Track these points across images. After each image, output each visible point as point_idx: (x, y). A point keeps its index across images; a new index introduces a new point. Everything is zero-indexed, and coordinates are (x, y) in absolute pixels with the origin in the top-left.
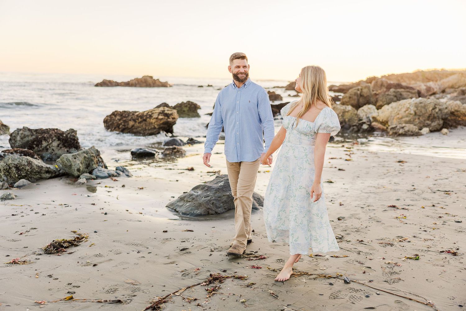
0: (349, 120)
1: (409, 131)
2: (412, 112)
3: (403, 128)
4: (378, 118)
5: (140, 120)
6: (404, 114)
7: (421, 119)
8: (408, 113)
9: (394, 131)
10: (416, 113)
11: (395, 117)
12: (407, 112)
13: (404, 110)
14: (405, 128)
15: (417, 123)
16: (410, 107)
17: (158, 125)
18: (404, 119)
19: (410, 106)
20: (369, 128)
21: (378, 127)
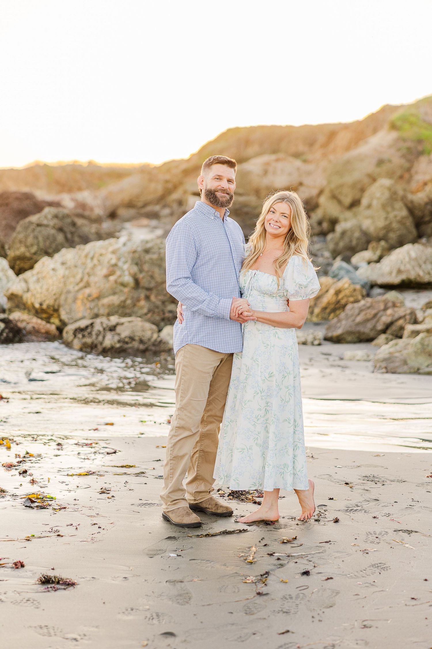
1: (132, 339)
2: (128, 279)
3: (113, 329)
4: (28, 298)
6: (106, 286)
7: (153, 298)
8: (116, 282)
9: (88, 340)
10: (137, 283)
11: (80, 296)
12: (112, 278)
13: (105, 271)
14: (119, 329)
15: (145, 310)
16: (120, 264)
18: (105, 301)
19: (119, 259)
20: (7, 331)
21: (34, 328)
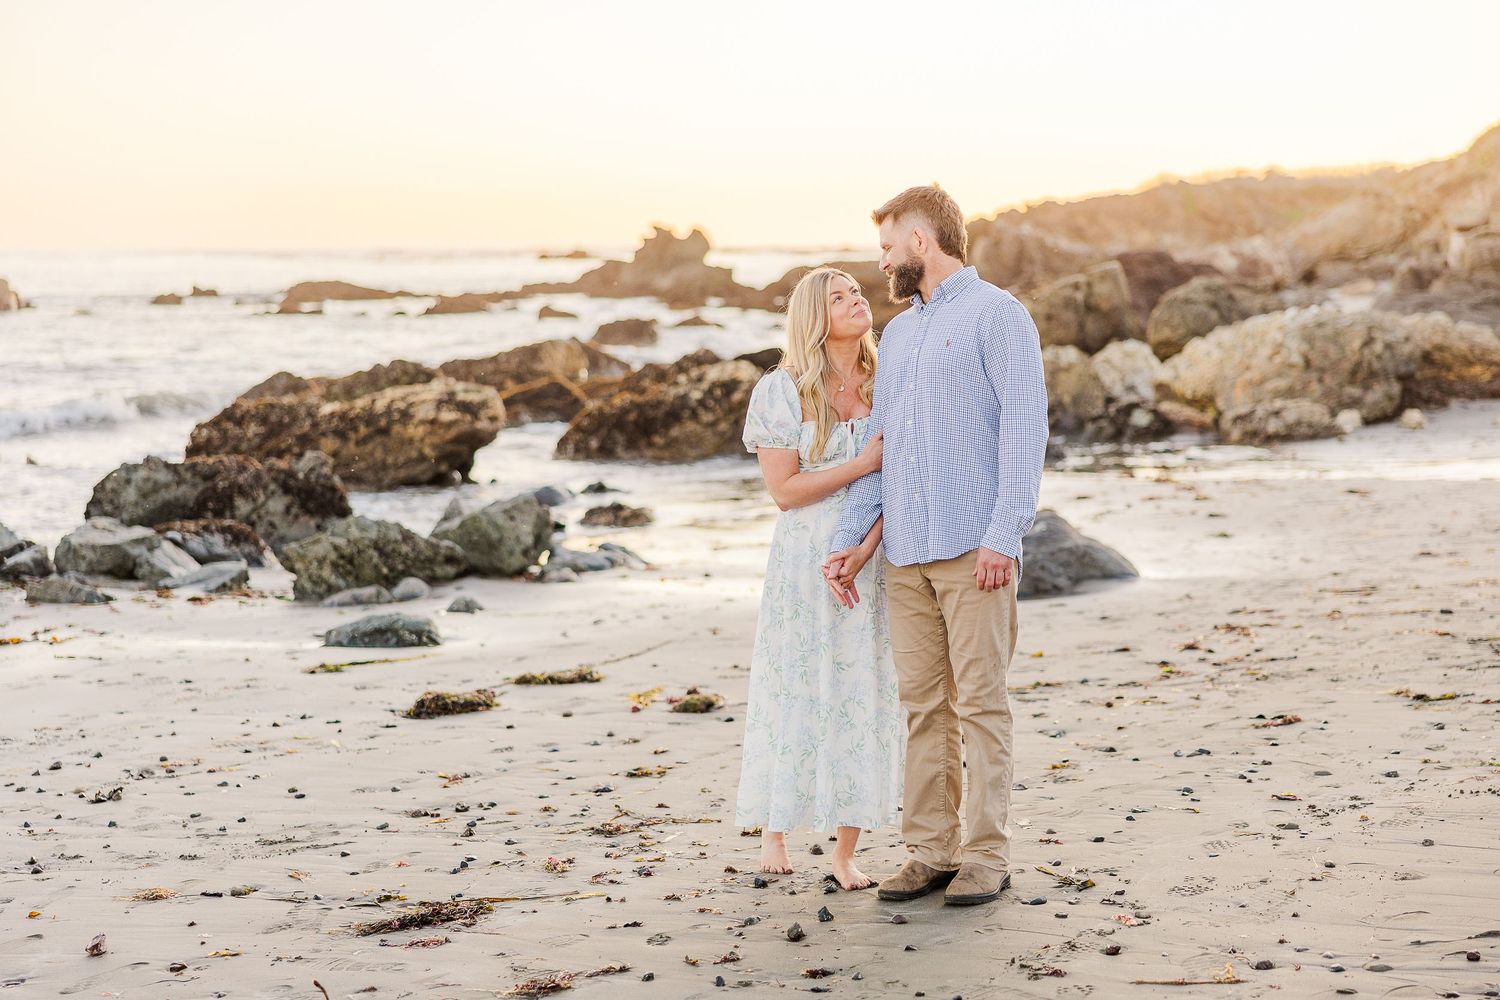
0: (1076, 400)
1: (1299, 423)
2: (1297, 359)
3: (1277, 413)
4: (1178, 387)
5: (363, 430)
6: (1269, 368)
7: (1327, 380)
8: (1281, 363)
9: (1249, 427)
10: (1308, 364)
11: (1240, 381)
12: (1278, 360)
13: (1267, 352)
14: (1284, 414)
15: (1318, 394)
16: (1287, 342)
17: (434, 447)
18: (1270, 385)
19: (1285, 336)
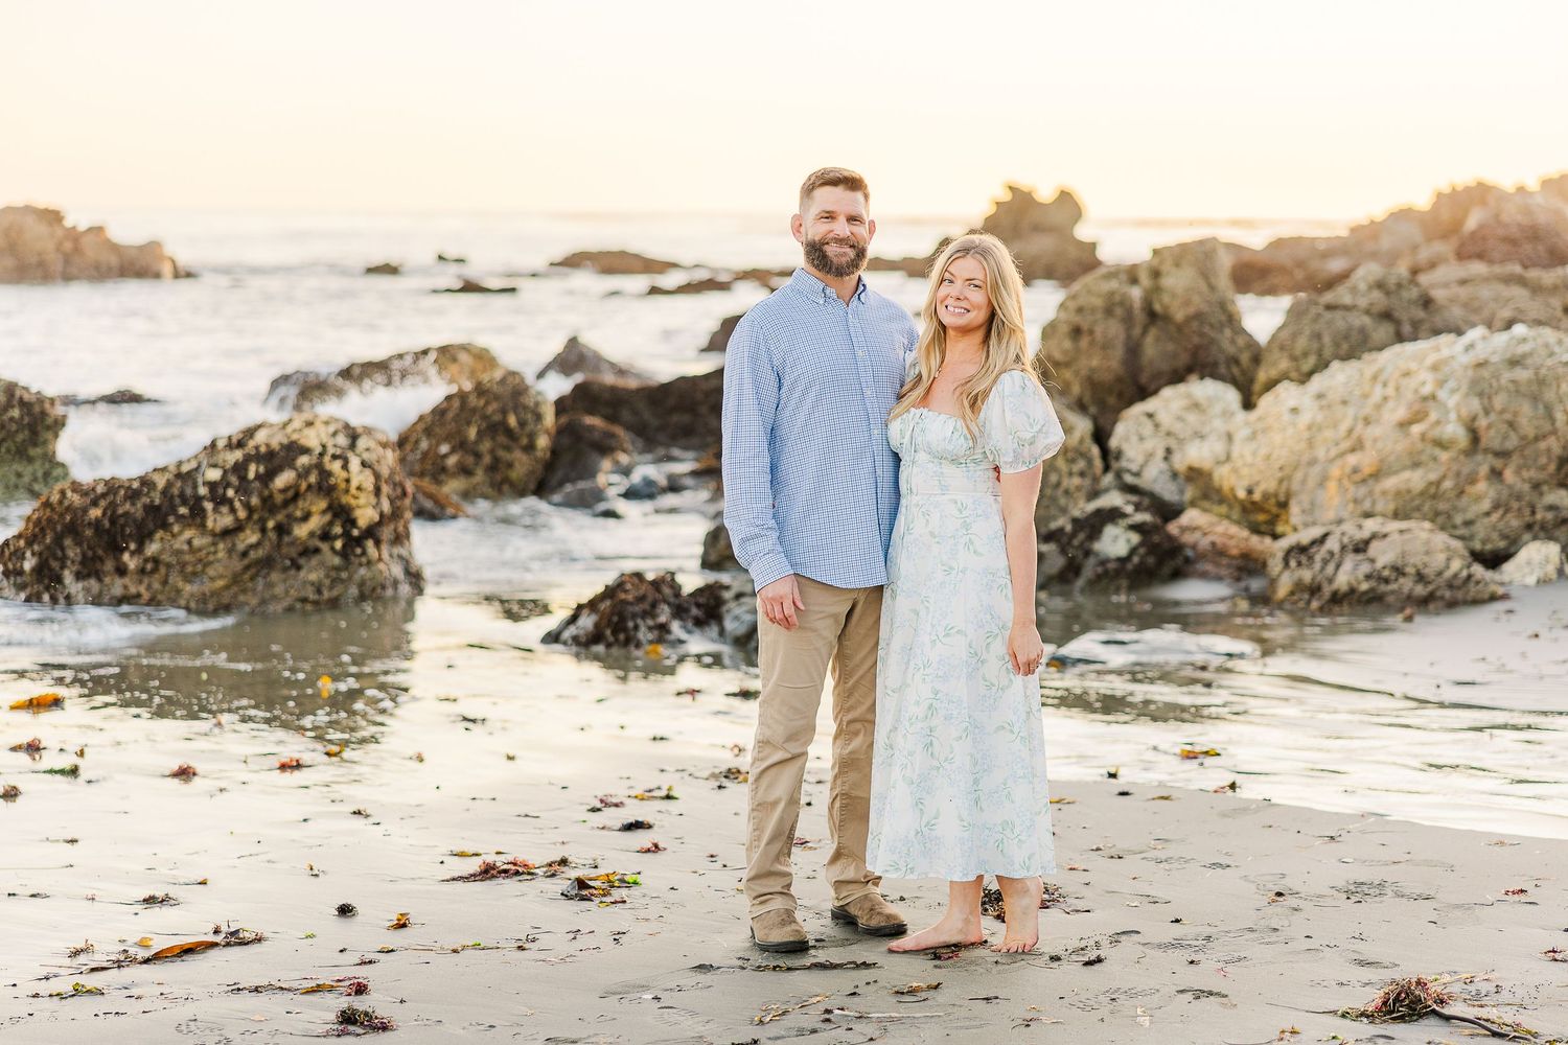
1: (1399, 571)
2: (1454, 430)
3: (1361, 547)
4: (1224, 477)
6: (1396, 445)
7: (1509, 475)
8: (1423, 437)
9: (1307, 575)
10: (1475, 437)
11: (1335, 471)
12: (1416, 429)
13: (1401, 413)
14: (1375, 548)
15: (1486, 505)
16: (1442, 394)
18: (1390, 483)
19: (1441, 383)
20: (1142, 551)
21: (1213, 544)
